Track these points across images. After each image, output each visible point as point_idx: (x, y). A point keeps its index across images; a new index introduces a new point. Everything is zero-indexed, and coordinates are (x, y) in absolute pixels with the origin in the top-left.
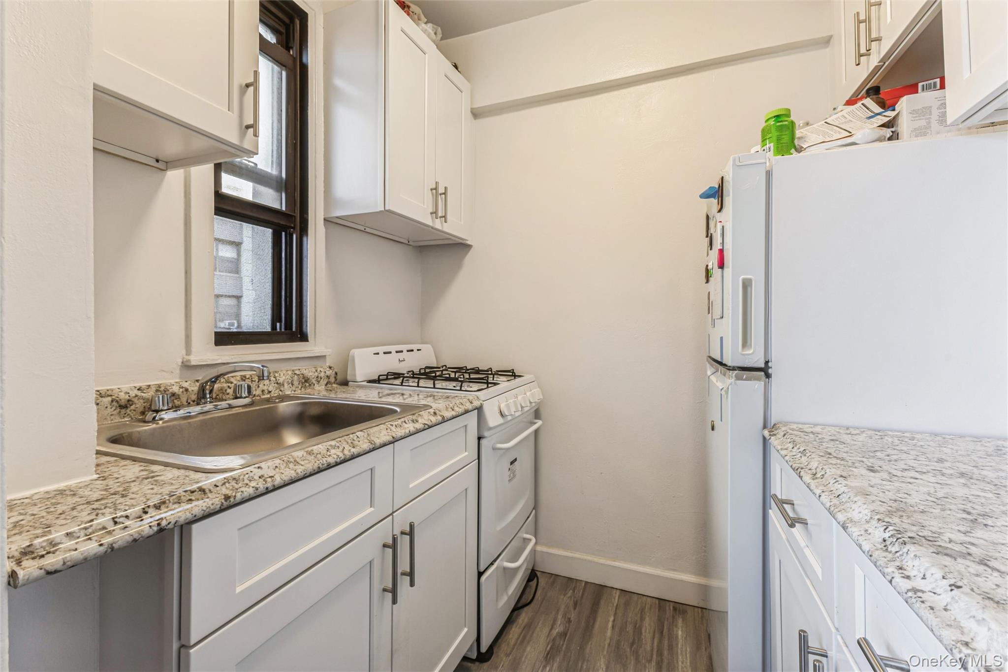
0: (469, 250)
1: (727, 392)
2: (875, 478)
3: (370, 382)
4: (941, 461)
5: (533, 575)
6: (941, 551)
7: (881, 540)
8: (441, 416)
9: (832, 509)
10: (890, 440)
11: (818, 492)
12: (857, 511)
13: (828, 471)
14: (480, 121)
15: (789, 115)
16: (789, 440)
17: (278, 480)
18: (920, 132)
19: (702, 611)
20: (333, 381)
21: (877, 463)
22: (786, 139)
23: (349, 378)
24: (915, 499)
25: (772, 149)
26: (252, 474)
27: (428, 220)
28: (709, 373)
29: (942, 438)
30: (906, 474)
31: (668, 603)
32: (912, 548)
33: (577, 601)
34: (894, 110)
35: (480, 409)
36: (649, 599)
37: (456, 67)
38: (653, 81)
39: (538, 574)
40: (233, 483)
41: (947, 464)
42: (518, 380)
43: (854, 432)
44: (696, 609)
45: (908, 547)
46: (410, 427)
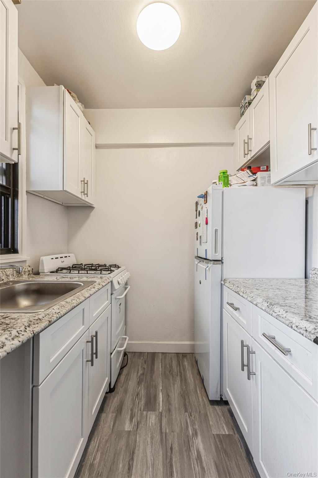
0: (94, 209)
1: (209, 269)
2: (259, 292)
3: (51, 272)
4: (271, 286)
5: (125, 354)
6: (281, 306)
7: (267, 306)
8: (102, 285)
9: (252, 301)
10: (257, 281)
11: (246, 297)
12: (258, 300)
13: (247, 291)
14: (99, 150)
15: (227, 172)
16: (232, 284)
17: (62, 313)
18: (263, 185)
19: (192, 355)
20: (31, 273)
21: (258, 288)
22: (226, 181)
23: (40, 271)
24: (270, 295)
25: (222, 183)
26: (52, 312)
27: (79, 195)
28: (196, 263)
29: (270, 280)
30: (265, 290)
31: (180, 354)
32: (275, 306)
33: (146, 361)
34: (255, 175)
35: (112, 282)
36: (173, 354)
37: (89, 123)
38: (174, 147)
39: (127, 353)
40: (48, 316)
41: (273, 286)
42: (120, 269)
43: (248, 280)
44: (190, 354)
45: (274, 306)
46: (94, 290)
